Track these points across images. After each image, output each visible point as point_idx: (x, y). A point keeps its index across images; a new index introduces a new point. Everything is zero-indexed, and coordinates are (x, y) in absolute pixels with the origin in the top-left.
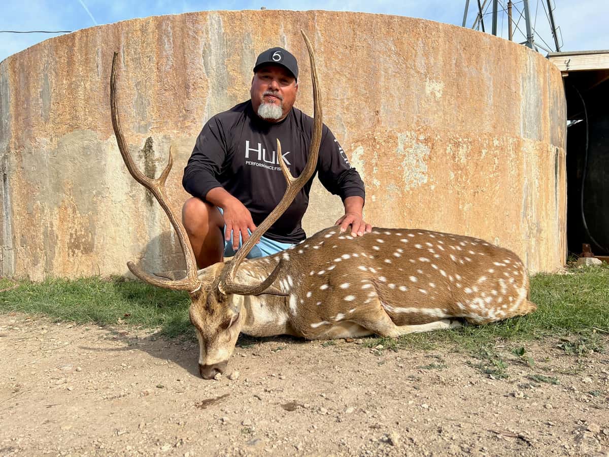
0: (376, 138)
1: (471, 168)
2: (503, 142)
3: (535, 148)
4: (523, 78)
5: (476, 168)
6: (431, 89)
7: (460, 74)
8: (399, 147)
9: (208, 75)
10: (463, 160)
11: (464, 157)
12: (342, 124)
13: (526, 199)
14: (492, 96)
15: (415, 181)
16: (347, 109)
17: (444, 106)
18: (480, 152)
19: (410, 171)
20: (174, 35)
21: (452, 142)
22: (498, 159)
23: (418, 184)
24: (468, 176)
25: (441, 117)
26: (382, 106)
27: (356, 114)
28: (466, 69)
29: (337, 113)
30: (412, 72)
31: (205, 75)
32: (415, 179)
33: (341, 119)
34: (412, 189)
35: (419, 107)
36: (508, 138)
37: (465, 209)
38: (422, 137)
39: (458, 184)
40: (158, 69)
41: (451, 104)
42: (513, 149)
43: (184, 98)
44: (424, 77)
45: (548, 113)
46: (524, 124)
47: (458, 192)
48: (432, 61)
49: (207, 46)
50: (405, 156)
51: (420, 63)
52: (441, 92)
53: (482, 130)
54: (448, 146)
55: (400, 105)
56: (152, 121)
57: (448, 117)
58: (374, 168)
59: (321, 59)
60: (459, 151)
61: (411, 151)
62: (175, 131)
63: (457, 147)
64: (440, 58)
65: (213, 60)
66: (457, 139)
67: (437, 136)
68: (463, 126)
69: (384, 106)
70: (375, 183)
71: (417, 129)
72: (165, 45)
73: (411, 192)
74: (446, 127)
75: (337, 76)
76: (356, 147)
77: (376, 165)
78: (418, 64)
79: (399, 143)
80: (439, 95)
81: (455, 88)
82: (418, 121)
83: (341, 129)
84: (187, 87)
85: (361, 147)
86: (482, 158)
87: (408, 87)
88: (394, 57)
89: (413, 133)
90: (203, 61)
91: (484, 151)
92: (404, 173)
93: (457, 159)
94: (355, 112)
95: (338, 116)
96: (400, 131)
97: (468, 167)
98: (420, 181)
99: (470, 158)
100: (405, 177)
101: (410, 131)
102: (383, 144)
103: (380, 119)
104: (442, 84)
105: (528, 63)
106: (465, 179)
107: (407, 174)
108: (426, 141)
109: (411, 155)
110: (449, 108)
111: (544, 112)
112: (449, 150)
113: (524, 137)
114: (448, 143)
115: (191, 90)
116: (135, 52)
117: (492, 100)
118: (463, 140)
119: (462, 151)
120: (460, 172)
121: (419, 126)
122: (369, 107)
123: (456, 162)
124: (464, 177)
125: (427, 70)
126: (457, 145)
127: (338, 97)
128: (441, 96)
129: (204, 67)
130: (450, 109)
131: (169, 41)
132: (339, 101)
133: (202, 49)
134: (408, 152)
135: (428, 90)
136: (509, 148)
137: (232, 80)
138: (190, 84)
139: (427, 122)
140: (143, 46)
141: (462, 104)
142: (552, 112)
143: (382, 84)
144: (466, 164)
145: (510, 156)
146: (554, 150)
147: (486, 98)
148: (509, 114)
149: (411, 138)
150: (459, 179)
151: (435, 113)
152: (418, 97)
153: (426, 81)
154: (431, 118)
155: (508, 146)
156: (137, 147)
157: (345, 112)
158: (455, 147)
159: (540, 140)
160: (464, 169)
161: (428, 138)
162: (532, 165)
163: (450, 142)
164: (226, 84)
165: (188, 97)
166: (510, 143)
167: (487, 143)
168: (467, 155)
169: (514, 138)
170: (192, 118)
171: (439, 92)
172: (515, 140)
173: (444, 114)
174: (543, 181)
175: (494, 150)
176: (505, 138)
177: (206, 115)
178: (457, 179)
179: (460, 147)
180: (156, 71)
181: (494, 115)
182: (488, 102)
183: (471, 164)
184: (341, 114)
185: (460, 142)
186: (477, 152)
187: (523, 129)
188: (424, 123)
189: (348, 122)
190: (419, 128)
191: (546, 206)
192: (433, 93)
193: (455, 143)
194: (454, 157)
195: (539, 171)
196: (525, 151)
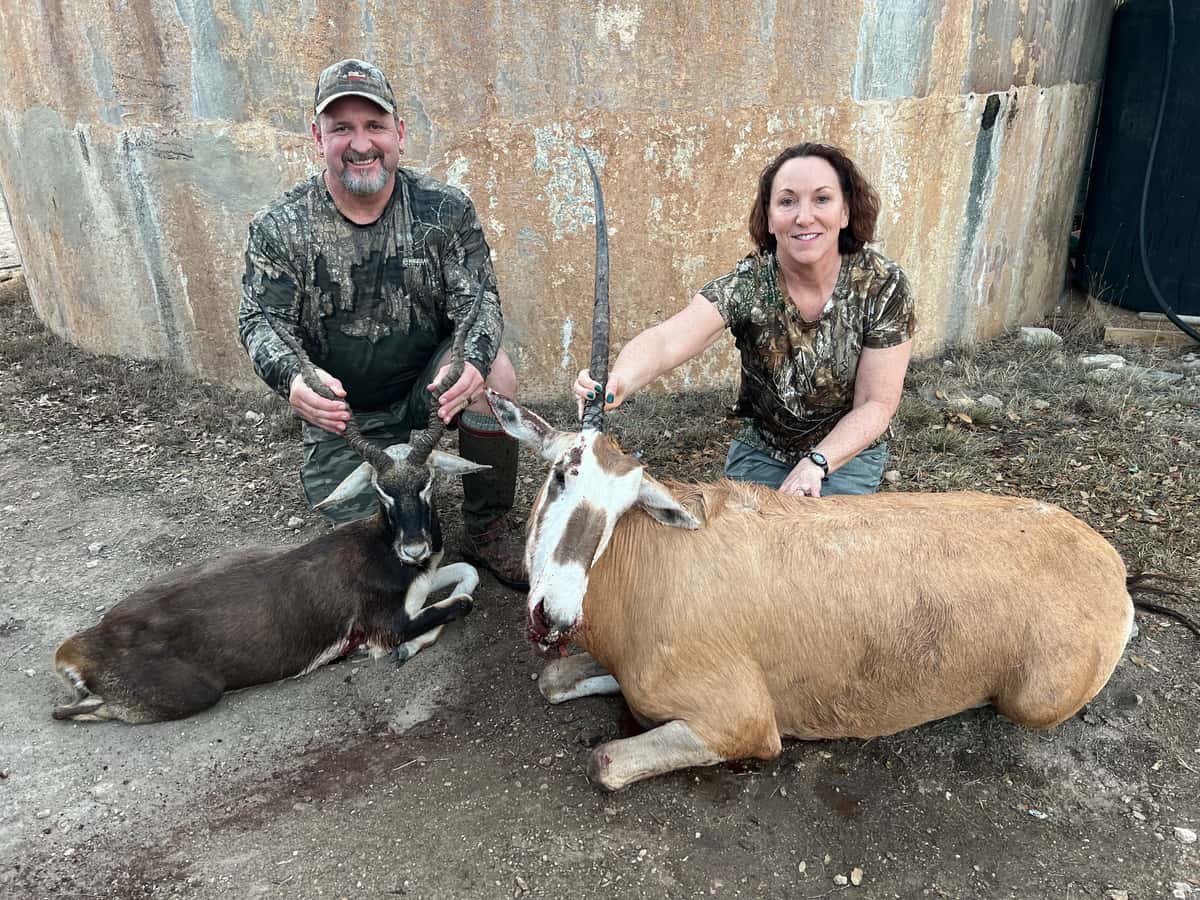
0: (490, 140)
1: (703, 187)
2: (796, 119)
3: (896, 117)
5: (717, 185)
6: (609, 27)
8: (538, 156)
9: (184, 20)
10: (685, 171)
11: (687, 165)
12: (424, 116)
14: (771, 20)
15: (574, 221)
16: (432, 83)
17: (640, 61)
18: (730, 151)
19: (563, 202)
21: (658, 136)
23: (580, 227)
24: (695, 204)
25: (633, 86)
26: (499, 76)
27: (449, 94)
29: (413, 94)
31: (181, 19)
32: (575, 217)
33: (421, 106)
34: (567, 237)
35: (580, 70)
36: (812, 109)
37: (685, 267)
38: (586, 134)
39: (671, 221)
41: (659, 55)
43: (157, 64)
46: (868, 69)
47: (670, 236)
50: (551, 173)
52: (634, 31)
53: (739, 101)
54: (649, 145)
55: (538, 70)
56: (122, 103)
57: (649, 84)
58: (491, 199)
60: (675, 153)
61: (564, 162)
62: (157, 125)
63: (671, 146)
66: (669, 128)
67: (621, 127)
68: (689, 99)
69: (504, 75)
70: (493, 226)
71: (577, 116)
73: (566, 242)
74: (645, 107)
75: (405, 17)
76: (452, 159)
77: (495, 191)
79: (539, 149)
80: (627, 38)
81: (668, 17)
82: (579, 99)
83: (422, 124)
84: (158, 43)
85: (463, 158)
86: (732, 162)
87: (555, 27)
89: (568, 126)
91: (738, 150)
92: (551, 206)
93: (669, 172)
94: (446, 90)
95: (414, 98)
96: (540, 123)
97: (697, 185)
98: (584, 220)
99: (699, 166)
100: (553, 216)
101: (562, 121)
102: (506, 151)
103: (497, 102)
104: (637, 13)
106: (688, 210)
107: (558, 208)
108: (597, 140)
109: (565, 171)
110: (655, 62)
111: (950, 23)
112: (651, 155)
113: (864, 98)
114: (648, 140)
115: (164, 49)
117: (770, 27)
118: (684, 129)
119: (681, 156)
120: (674, 197)
121: (582, 110)
122: (474, 77)
123: (668, 177)
126: (670, 142)
127: (410, 60)
128: (633, 38)
130: (655, 66)
132: (413, 70)
134: (557, 165)
135: (602, 31)
136: (812, 131)
137: (222, 29)
138: (162, 37)
139: (600, 99)
141: (686, 50)
142: (985, 13)
143: (498, 27)
144: (691, 179)
146: (977, 104)
147: (753, 27)
148: (821, 54)
149: (563, 137)
150: (675, 211)
151: (620, 77)
152: (579, 48)
153: (597, 10)
154: (608, 90)
155: (810, 126)
156: (112, 150)
157: (427, 89)
158: (665, 147)
159: (921, 96)
160: (687, 190)
161: (601, 134)
162: (884, 157)
163: (652, 137)
164: (214, 37)
165: (163, 62)
166: (818, 119)
167: (748, 129)
168: (693, 162)
169: (828, 107)
170: (176, 102)
171: (629, 30)
172: (832, 111)
173: (640, 79)
174: (921, 183)
175: (767, 143)
176: (802, 111)
177: (196, 97)
178: (669, 211)
179: (678, 146)
180: (108, 8)
181: (775, 62)
182: (759, 36)
183: (704, 178)
184: (420, 95)
185: (679, 136)
186: (722, 152)
187: (861, 81)
188: (593, 102)
189: (433, 111)
190: (582, 113)
191: (922, 236)
192: (613, 35)
193: (666, 139)
194: (662, 168)
195: (907, 165)
196: (862, 129)
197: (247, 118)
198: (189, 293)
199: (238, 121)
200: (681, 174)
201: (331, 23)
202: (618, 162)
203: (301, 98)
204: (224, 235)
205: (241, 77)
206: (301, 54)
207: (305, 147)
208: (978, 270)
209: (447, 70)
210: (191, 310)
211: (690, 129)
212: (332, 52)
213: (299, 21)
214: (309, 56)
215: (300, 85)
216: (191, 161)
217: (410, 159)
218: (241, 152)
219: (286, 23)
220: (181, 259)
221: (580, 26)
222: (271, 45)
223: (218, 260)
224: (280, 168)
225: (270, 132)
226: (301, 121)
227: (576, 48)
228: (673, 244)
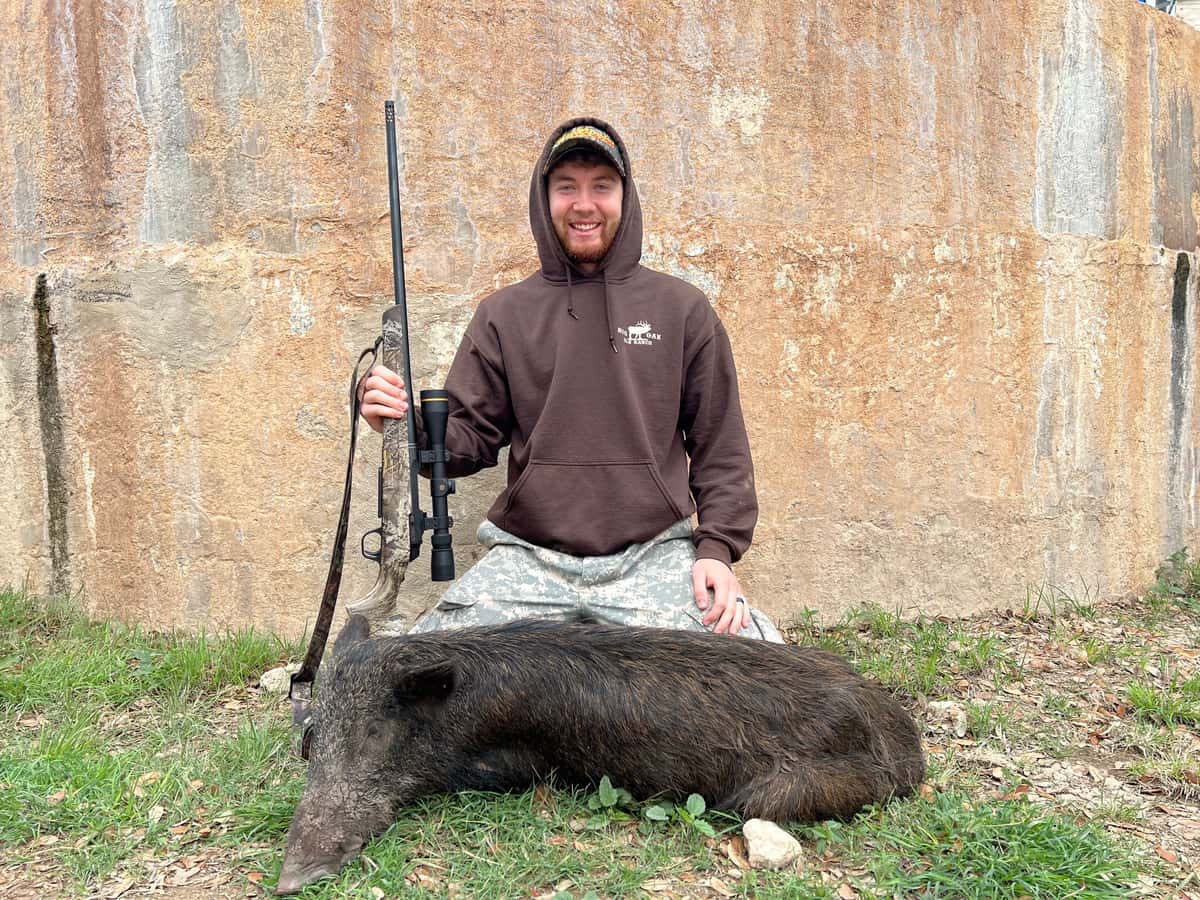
1: (856, 332)
2: (970, 247)
3: (1087, 259)
4: (1047, 63)
5: (873, 326)
6: (727, 113)
7: (822, 64)
9: (146, 117)
10: (830, 307)
11: (832, 297)
12: (468, 224)
13: (1052, 404)
14: (931, 122)
16: (481, 181)
17: (768, 159)
18: (888, 282)
20: (77, 24)
21: (792, 257)
22: (950, 296)
24: (844, 349)
25: (757, 190)
28: (844, 51)
29: (454, 195)
30: (668, 69)
31: (141, 116)
33: (464, 211)
35: (688, 167)
36: (988, 237)
37: (833, 439)
38: (696, 250)
39: (812, 372)
40: (50, 110)
41: (793, 152)
42: (1003, 266)
43: (101, 177)
44: (702, 80)
45: (1146, 156)
46: (1049, 194)
48: (730, 32)
49: (142, 44)
51: (693, 42)
52: (760, 121)
53: (896, 218)
54: (780, 269)
56: (45, 236)
57: (781, 189)
59: (408, 54)
60: (816, 281)
62: (87, 259)
63: (810, 271)
64: (757, 22)
65: (155, 76)
66: (808, 247)
67: (743, 244)
68: (831, 212)
71: (683, 225)
72: (61, 50)
74: (773, 217)
75: (452, 96)
78: (685, 47)
80: (750, 129)
81: (804, 111)
82: (685, 204)
83: (466, 237)
84: (106, 149)
86: (892, 297)
87: (656, 111)
88: (613, 33)
89: (669, 238)
90: (135, 81)
91: (899, 282)
93: (807, 305)
94: (501, 190)
95: (455, 201)
97: (845, 325)
99: (849, 300)
101: (662, 232)
104: (763, 99)
105: (1068, 19)
106: (834, 358)
108: (710, 258)
110: (786, 161)
111: (1132, 157)
112: (783, 281)
113: (1048, 230)
114: (779, 262)
115: (113, 156)
116: (10, 74)
117: (931, 130)
118: (827, 250)
119: (825, 284)
120: (815, 340)
121: (690, 218)
123: (807, 312)
124: (832, 352)
125: (714, 60)
126: (809, 264)
127: (453, 151)
128: (757, 130)
129: (138, 97)
130: (788, 166)
131: (67, 41)
132: (457, 163)
133: (132, 53)
135: (717, 117)
136: (989, 266)
137: (195, 123)
138: (112, 142)
139: (713, 205)
140: (23, 59)
141: (827, 150)
142: (1163, 155)
144: (837, 315)
145: (993, 287)
146: (1169, 260)
147: (911, 127)
148: (995, 170)
149: (663, 254)
150: (816, 359)
151: (739, 178)
152: (687, 140)
153: (710, 93)
154: (725, 194)
155: (987, 259)
156: (20, 299)
157: (475, 189)
158: (802, 271)
159: (1111, 237)
160: (831, 332)
161: (715, 251)
162: (1077, 308)
163: (784, 258)
164: (185, 135)
165: (109, 174)
166: (996, 249)
167: (911, 256)
168: (842, 292)
169: (1008, 235)
170: (118, 225)
171: (753, 118)
172: (1013, 242)
173: (767, 181)
174: (1122, 349)
175: (934, 275)
176: (977, 237)
177: (146, 215)
178: (809, 359)
179: (819, 271)
180: (47, 115)
181: (939, 174)
182: (917, 139)
183: (856, 314)
184: (464, 195)
185: (820, 257)
186: (877, 283)
187: (1043, 210)
188: (705, 209)
189: (482, 218)
190: (689, 223)
191: (1129, 421)
192: (731, 124)
193: (803, 260)
194: (798, 299)
195: (1105, 323)
196: (1049, 269)
197: (216, 238)
198: (94, 493)
199: (202, 243)
200: (824, 309)
201: (348, 107)
202: (739, 289)
203: (295, 205)
204: (158, 402)
205: (213, 184)
206: (302, 150)
207: (292, 273)
208: (1189, 477)
209: (504, 163)
210: (93, 518)
211: (836, 249)
212: (346, 144)
213: (305, 107)
214: (312, 150)
215: (295, 189)
216: (127, 302)
217: (442, 283)
218: (199, 285)
219: (286, 111)
220: (92, 443)
221: (688, 110)
222: (260, 141)
223: (144, 439)
224: (253, 302)
225: (246, 256)
226: (291, 238)
227: (682, 138)
228: (816, 405)
